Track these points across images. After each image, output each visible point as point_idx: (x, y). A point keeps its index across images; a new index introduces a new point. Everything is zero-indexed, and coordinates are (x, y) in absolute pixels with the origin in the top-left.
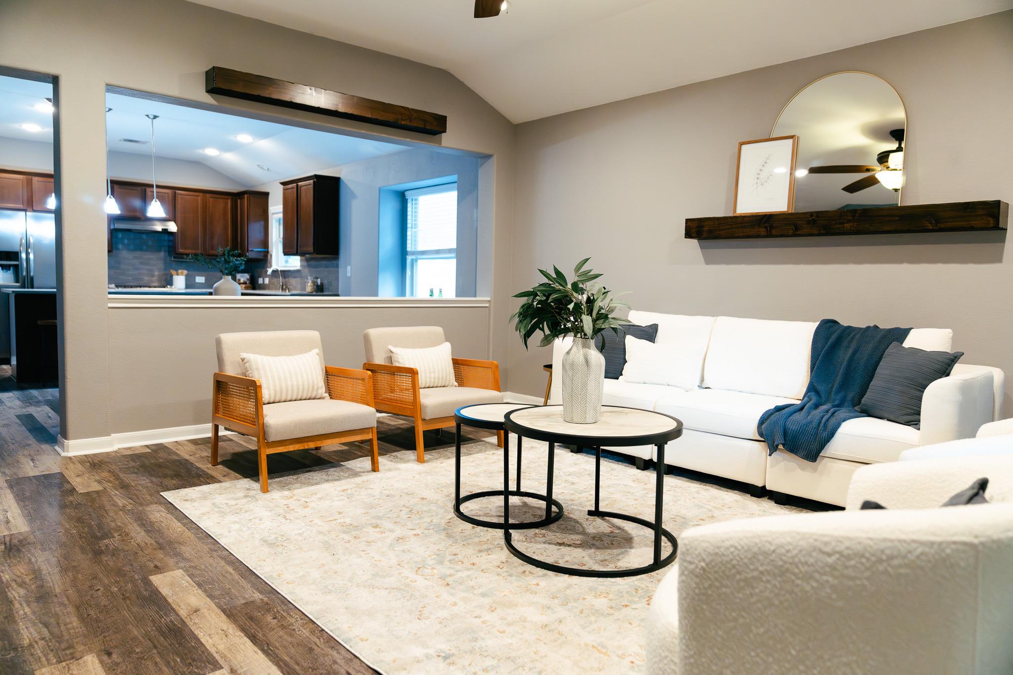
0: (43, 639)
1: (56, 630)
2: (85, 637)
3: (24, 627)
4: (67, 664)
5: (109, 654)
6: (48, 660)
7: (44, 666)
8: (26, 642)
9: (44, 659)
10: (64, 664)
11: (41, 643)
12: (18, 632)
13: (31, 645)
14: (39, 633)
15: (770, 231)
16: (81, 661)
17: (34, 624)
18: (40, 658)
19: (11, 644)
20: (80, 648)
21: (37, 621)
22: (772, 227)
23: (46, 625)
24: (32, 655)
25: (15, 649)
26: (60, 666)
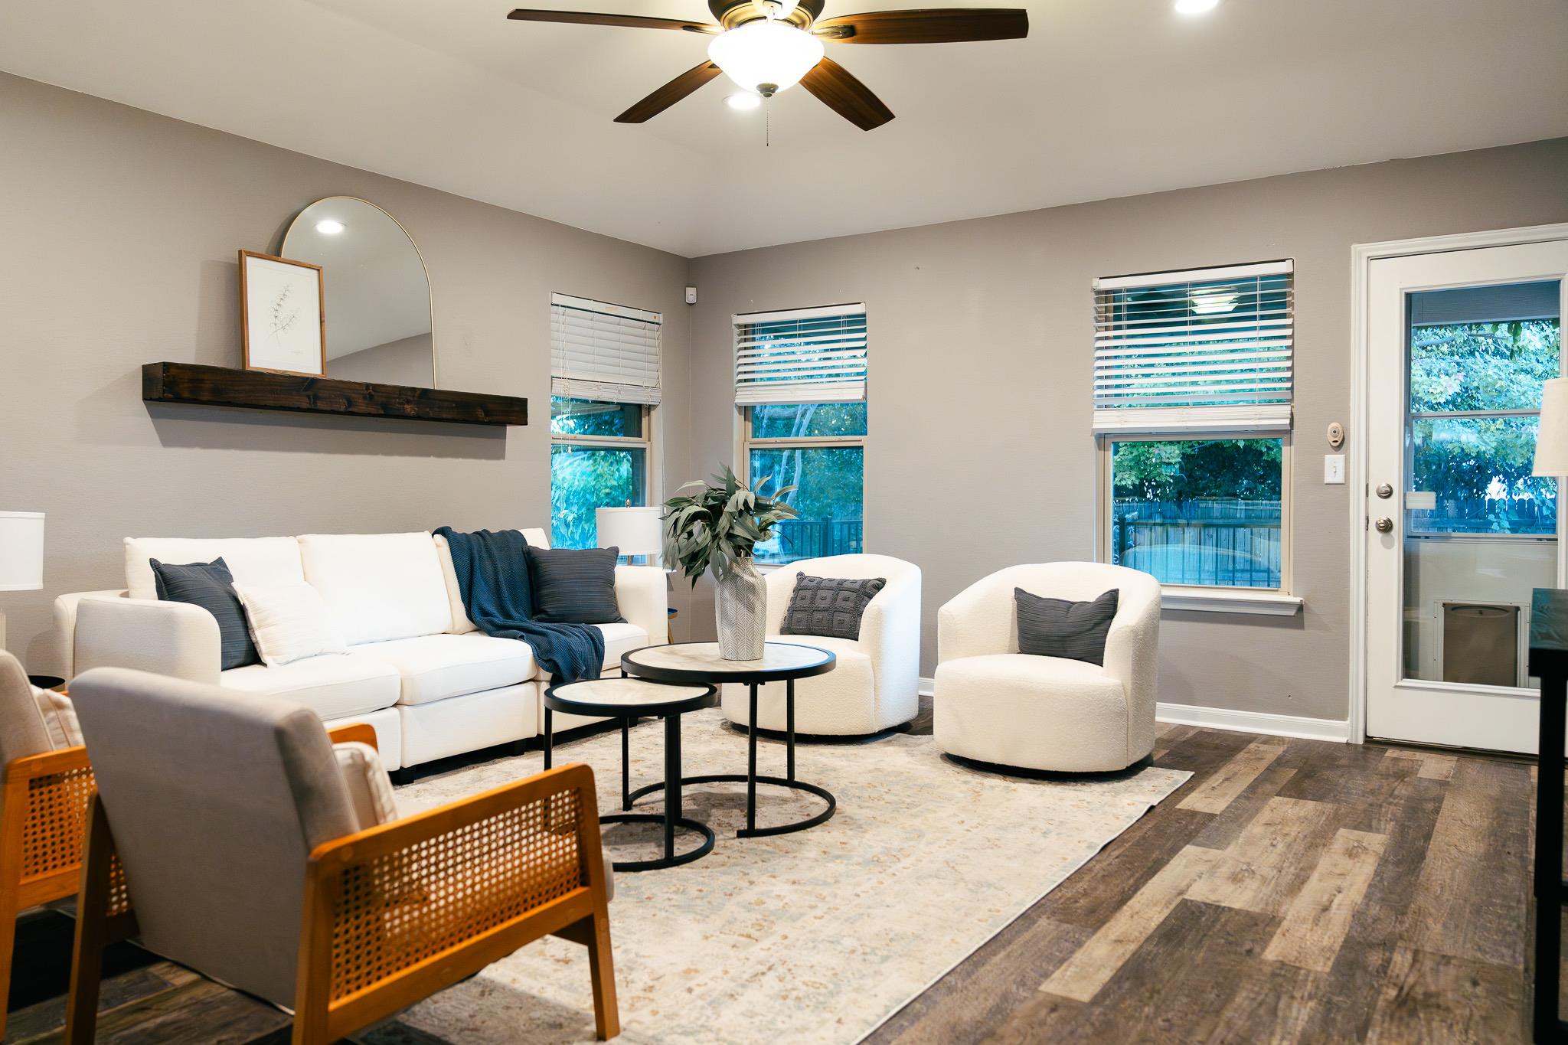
0: (1292, 997)
1: (1271, 999)
2: (1250, 976)
3: (1299, 1022)
4: (1295, 962)
5: (1249, 952)
6: (1307, 975)
7: (1316, 972)
8: (1311, 1004)
9: (1311, 978)
10: (1297, 965)
11: (1298, 994)
12: (1311, 1019)
13: (1311, 997)
14: (1289, 1007)
15: (315, 403)
16: (1280, 958)
17: (1285, 1019)
18: (1313, 982)
19: (1329, 1011)
20: (1267, 970)
21: (1279, 1021)
22: (316, 398)
23: (1274, 1012)
24: (1317, 988)
25: (1329, 1002)
26: (1303, 965)
